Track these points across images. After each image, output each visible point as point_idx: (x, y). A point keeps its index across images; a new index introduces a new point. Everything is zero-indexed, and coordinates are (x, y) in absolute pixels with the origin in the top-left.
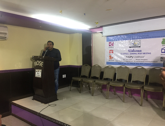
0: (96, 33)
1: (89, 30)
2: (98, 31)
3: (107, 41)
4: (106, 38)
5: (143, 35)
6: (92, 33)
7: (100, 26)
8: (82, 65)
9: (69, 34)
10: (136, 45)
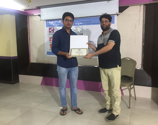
0: (33, 15)
1: (24, 11)
2: (36, 13)
3: (47, 27)
4: (45, 22)
5: (86, 21)
6: (29, 16)
7: (37, 7)
8: (17, 56)
10: (78, 32)
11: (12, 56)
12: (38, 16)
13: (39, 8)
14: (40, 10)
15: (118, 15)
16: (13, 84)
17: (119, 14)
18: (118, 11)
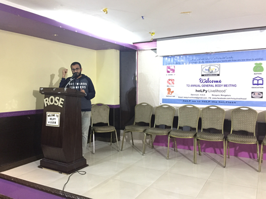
1: (132, 44)
2: (148, 47)
3: (163, 65)
4: (162, 59)
5: (224, 56)
6: (138, 51)
8: (119, 104)
9: (96, 51)
10: (212, 72)
12: (152, 51)
13: (155, 40)
14: (156, 43)
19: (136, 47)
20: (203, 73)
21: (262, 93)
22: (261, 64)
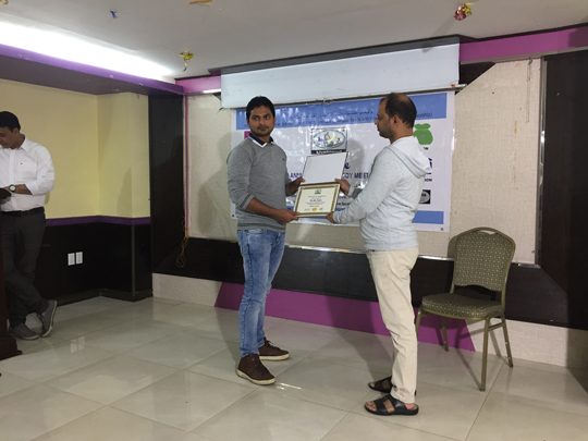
0: (201, 94)
1: (174, 82)
2: (208, 88)
3: (238, 129)
4: (234, 114)
5: (356, 110)
6: (186, 96)
7: (210, 71)
8: (149, 215)
9: (95, 96)
10: (331, 145)
11: (134, 216)
12: (215, 98)
13: (216, 73)
14: (220, 80)
15: (457, 91)
16: (134, 301)
17: (461, 88)
18: (458, 79)
19: (181, 88)
20: (315, 148)
21: (429, 192)
22: (428, 126)
